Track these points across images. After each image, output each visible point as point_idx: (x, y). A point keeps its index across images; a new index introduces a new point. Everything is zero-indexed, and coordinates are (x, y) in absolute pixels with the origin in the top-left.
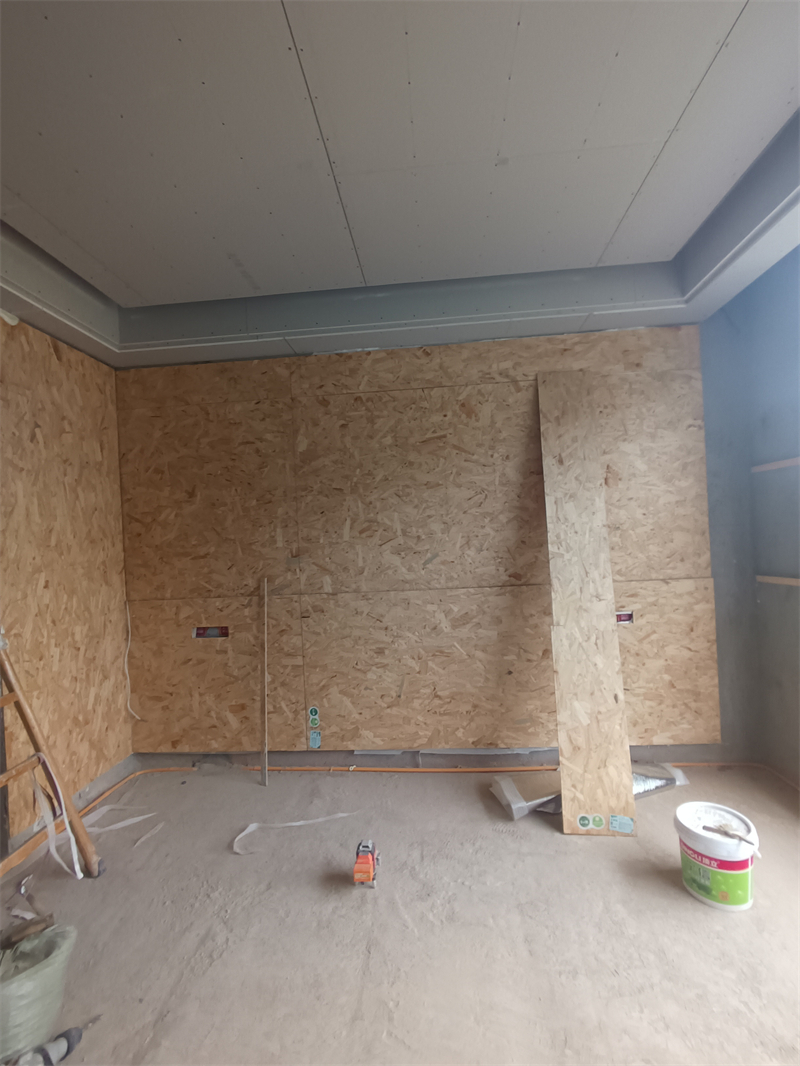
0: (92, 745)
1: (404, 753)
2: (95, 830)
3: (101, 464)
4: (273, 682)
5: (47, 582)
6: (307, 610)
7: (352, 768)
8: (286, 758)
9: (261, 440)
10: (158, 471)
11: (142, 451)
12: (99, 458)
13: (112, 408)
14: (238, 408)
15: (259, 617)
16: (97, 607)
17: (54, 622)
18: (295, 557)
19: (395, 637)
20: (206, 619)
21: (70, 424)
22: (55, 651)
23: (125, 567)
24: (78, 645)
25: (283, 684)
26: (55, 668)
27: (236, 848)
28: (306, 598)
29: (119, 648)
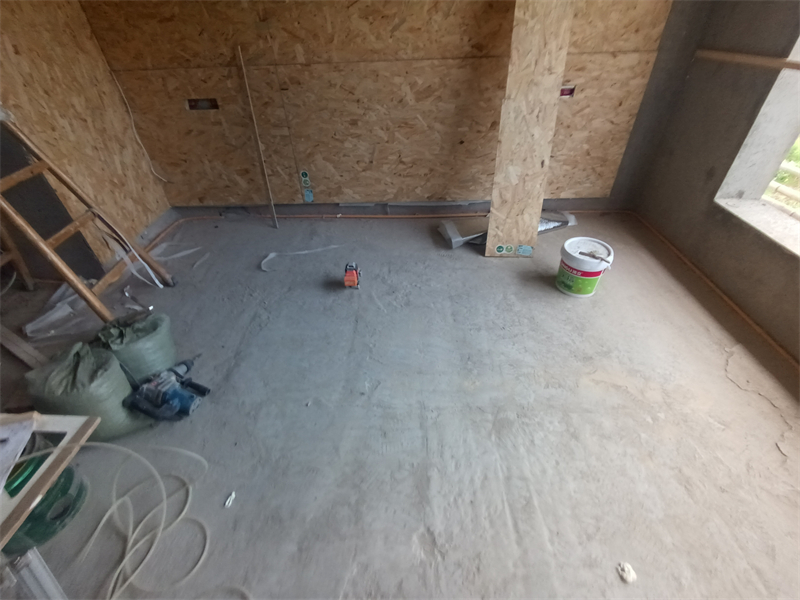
0: (135, 201)
1: (377, 205)
4: (267, 150)
6: (285, 83)
7: (339, 216)
8: (288, 209)
15: (242, 88)
16: (83, 77)
17: (46, 92)
19: (366, 109)
20: (194, 90)
22: (63, 122)
23: (93, 32)
24: (84, 116)
25: (276, 152)
26: (72, 138)
27: (263, 268)
28: (281, 69)
29: (123, 119)
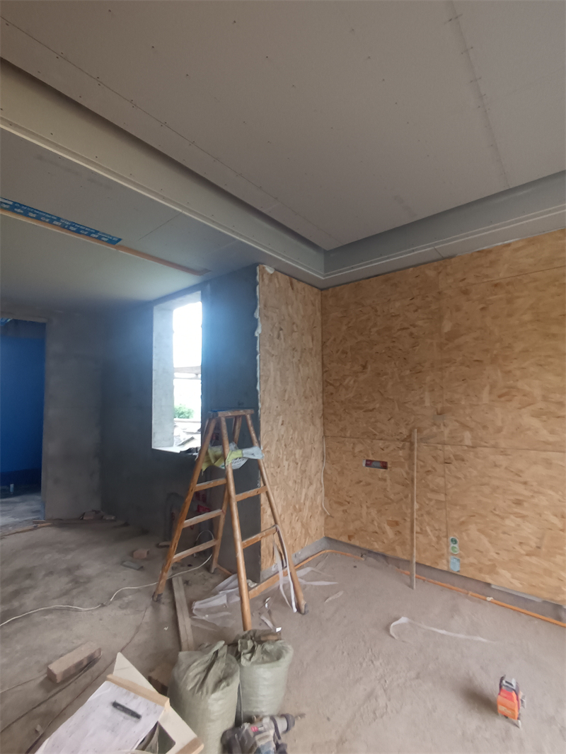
0: (303, 525)
1: (545, 602)
2: (303, 582)
3: (312, 349)
4: (419, 509)
5: (283, 421)
6: (450, 458)
7: (489, 599)
8: (429, 572)
9: (414, 326)
10: (344, 352)
11: (335, 340)
12: (311, 346)
13: (319, 314)
14: (398, 304)
15: (410, 457)
16: (307, 438)
17: (285, 445)
18: (440, 414)
20: (372, 454)
21: (297, 326)
22: (286, 463)
23: (323, 415)
24: (298, 461)
25: (429, 513)
26: (286, 474)
27: (392, 632)
28: (448, 448)
29: (319, 466)
